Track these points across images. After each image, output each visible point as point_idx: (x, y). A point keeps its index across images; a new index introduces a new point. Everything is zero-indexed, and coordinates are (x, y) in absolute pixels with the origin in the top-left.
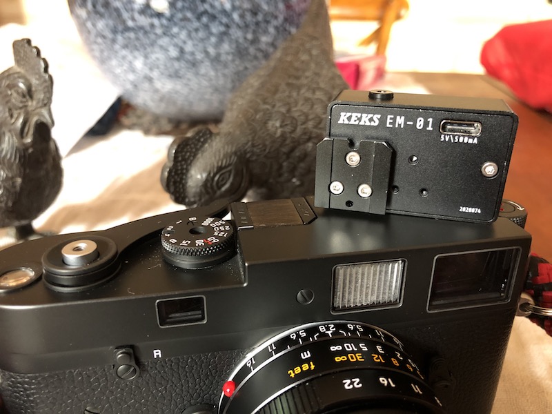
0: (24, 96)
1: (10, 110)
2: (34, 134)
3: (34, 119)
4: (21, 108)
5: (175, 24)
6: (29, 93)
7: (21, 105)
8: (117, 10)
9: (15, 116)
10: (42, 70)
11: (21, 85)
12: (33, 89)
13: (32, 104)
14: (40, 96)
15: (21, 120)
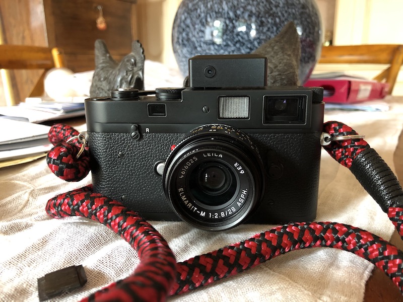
0: (133, 65)
1: (127, 72)
2: (135, 83)
3: (136, 77)
4: (131, 71)
5: (222, 48)
6: (135, 64)
7: (131, 69)
8: (193, 42)
9: (128, 74)
10: (141, 53)
11: (133, 60)
12: (137, 62)
13: (135, 69)
14: (139, 65)
15: (130, 77)
